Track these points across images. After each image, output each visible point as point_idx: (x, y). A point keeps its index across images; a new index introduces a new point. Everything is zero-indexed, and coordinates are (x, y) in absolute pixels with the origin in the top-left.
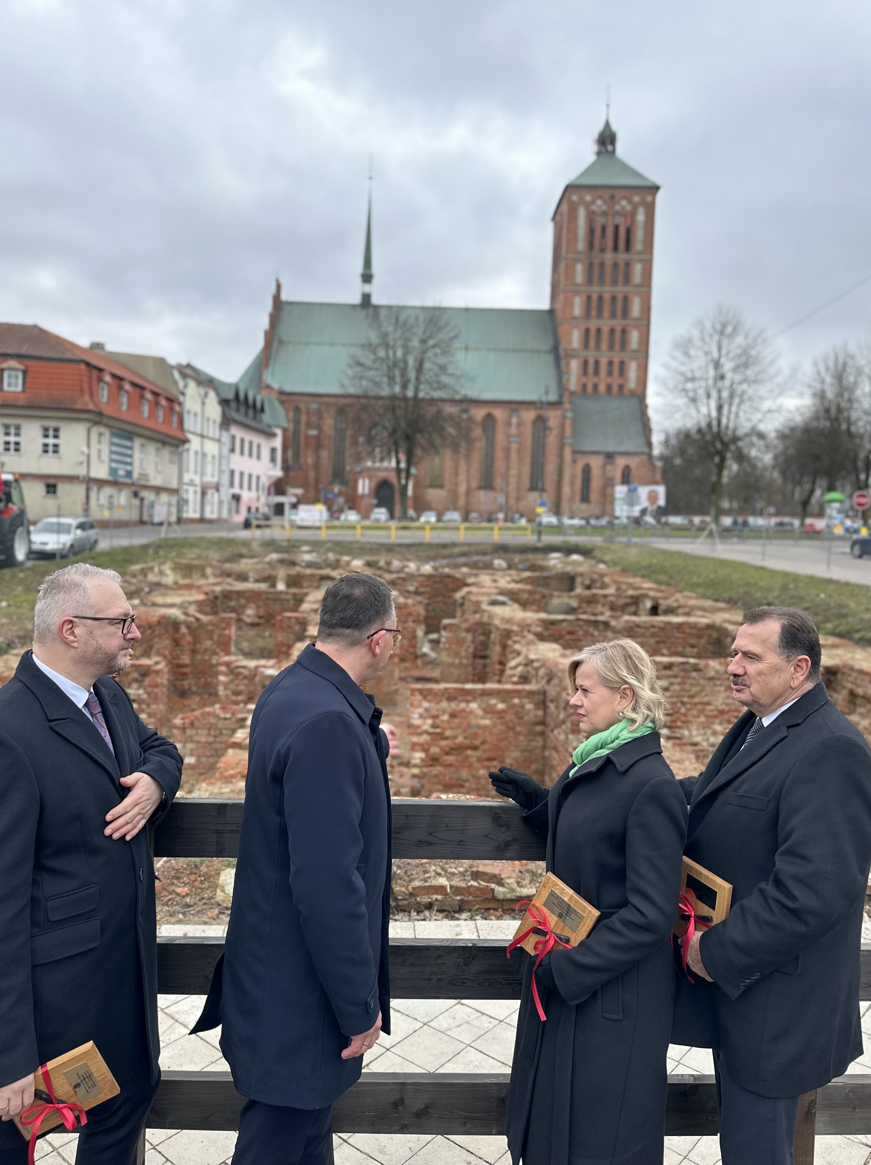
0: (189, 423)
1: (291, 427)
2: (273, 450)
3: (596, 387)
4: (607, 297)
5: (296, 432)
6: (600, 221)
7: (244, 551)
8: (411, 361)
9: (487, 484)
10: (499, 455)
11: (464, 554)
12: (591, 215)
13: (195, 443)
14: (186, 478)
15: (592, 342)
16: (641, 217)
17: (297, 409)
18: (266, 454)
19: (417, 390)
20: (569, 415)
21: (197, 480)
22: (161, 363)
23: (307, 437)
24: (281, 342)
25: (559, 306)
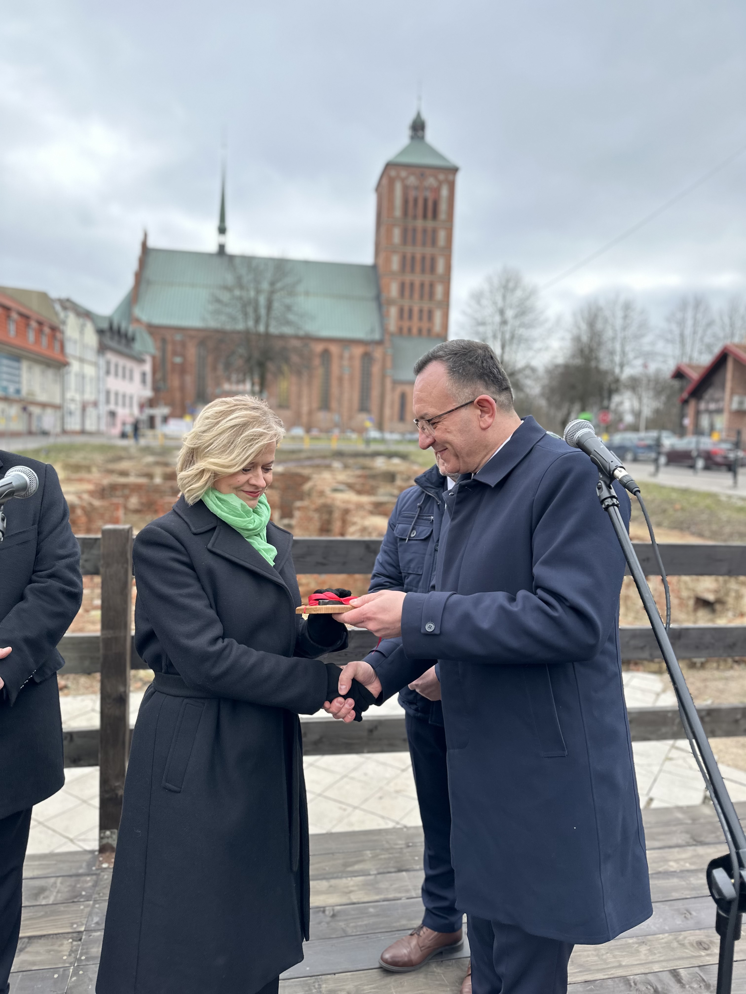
0: (70, 349)
1: (158, 354)
2: (144, 375)
3: (410, 330)
4: (418, 257)
5: (164, 359)
6: (412, 194)
7: (123, 454)
8: (262, 300)
9: (325, 405)
10: (334, 383)
11: (309, 458)
12: (406, 189)
13: (75, 366)
14: (69, 395)
15: (407, 293)
16: (444, 192)
17: (164, 341)
18: (137, 377)
19: (267, 326)
20: (390, 351)
21: (78, 397)
22: (43, 296)
23: (174, 364)
24: (149, 283)
25: (381, 262)
